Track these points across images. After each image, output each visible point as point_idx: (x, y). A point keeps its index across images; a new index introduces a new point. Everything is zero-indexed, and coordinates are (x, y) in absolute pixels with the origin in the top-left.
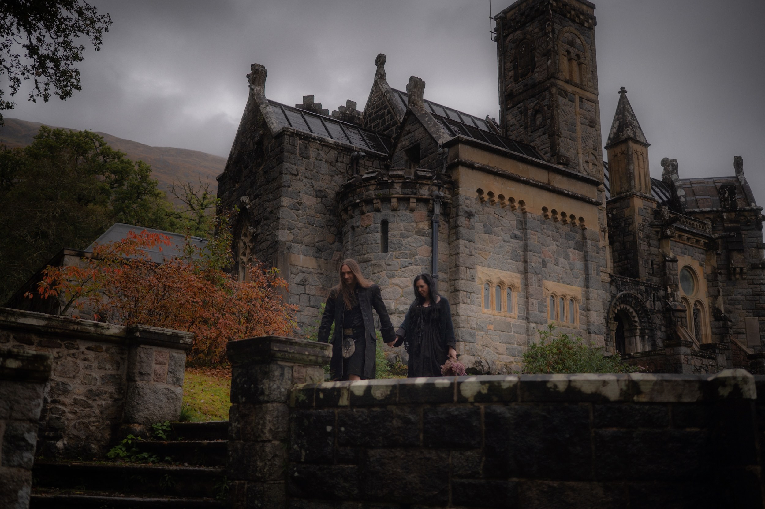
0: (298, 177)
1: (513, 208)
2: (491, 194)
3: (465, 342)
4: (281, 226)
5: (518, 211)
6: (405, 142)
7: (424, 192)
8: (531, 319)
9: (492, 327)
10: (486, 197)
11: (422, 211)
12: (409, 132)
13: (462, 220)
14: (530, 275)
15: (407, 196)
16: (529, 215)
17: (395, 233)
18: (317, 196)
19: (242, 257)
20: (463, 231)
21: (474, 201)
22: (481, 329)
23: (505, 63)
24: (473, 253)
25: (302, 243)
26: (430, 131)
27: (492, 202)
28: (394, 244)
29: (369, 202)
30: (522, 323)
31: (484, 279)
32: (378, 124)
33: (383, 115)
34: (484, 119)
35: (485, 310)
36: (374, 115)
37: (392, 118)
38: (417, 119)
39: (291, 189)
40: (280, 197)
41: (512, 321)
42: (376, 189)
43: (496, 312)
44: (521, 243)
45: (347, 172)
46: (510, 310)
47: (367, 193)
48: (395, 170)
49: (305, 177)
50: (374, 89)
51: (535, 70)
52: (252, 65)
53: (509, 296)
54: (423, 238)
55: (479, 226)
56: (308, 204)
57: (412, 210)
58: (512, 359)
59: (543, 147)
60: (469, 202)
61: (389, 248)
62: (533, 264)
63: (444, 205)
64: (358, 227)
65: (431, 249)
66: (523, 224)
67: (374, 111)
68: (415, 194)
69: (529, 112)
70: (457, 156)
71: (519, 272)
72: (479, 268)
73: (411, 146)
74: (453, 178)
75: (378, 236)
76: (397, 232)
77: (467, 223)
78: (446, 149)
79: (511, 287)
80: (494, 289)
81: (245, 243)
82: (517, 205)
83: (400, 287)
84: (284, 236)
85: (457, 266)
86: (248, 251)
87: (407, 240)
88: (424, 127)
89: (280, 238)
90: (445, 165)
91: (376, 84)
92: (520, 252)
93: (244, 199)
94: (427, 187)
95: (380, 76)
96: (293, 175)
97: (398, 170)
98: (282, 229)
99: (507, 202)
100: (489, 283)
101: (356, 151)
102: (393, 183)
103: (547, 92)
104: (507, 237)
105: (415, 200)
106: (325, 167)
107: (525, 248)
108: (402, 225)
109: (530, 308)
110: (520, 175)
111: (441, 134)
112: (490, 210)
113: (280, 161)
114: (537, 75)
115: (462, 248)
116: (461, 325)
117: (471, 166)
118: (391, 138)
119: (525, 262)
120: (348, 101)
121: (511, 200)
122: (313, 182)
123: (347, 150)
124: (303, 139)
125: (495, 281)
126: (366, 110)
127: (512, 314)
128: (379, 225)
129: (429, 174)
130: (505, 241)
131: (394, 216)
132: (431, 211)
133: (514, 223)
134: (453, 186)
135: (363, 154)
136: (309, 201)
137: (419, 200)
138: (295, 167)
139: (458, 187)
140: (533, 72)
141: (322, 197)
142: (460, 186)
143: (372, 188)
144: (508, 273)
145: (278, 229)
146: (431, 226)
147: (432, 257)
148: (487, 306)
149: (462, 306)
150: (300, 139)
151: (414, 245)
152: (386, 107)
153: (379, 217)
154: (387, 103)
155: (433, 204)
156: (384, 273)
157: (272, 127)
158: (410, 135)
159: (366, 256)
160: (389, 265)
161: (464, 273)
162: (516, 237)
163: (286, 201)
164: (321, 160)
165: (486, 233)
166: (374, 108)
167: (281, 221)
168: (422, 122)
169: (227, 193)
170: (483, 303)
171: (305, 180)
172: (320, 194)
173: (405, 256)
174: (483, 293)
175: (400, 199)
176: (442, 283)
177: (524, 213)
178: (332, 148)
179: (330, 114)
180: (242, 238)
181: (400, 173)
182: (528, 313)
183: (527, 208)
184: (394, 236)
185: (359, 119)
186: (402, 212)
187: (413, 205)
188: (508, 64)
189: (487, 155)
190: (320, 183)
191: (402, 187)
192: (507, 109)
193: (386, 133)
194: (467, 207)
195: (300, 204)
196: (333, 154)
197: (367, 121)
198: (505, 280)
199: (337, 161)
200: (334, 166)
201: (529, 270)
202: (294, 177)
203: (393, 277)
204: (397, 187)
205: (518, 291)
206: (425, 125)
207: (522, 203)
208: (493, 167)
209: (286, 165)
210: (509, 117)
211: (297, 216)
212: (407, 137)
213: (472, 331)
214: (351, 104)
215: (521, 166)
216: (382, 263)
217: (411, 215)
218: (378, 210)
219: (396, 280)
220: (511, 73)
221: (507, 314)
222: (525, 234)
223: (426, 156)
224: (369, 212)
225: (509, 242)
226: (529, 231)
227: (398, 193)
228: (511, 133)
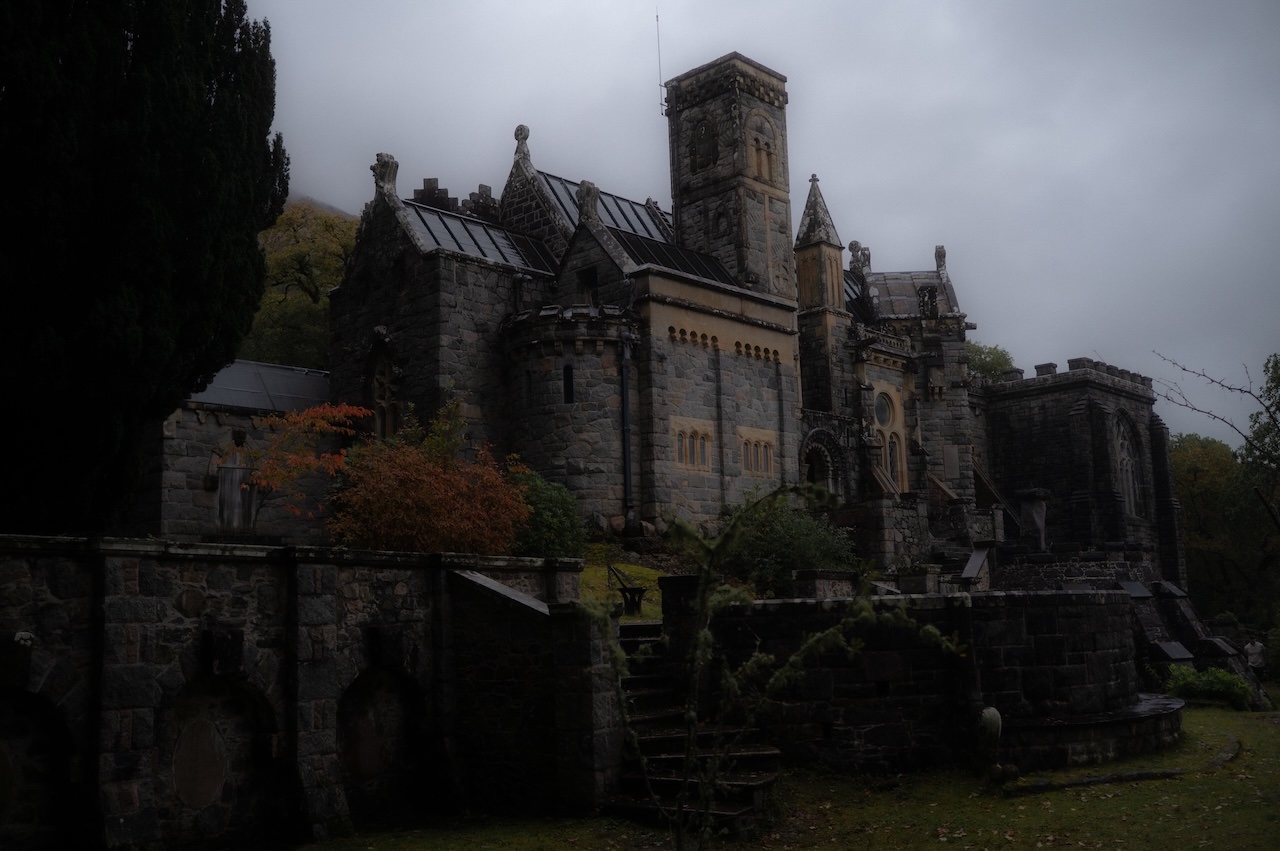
0: (457, 310)
1: (705, 345)
2: (683, 332)
3: (661, 502)
4: (441, 370)
5: (710, 349)
6: (576, 261)
7: (613, 333)
8: (726, 472)
9: (686, 483)
10: (678, 335)
11: (609, 356)
12: (582, 250)
13: (654, 364)
14: (724, 422)
15: (594, 338)
16: (722, 353)
17: (580, 380)
18: (477, 331)
19: (379, 401)
20: (656, 377)
21: (666, 341)
22: (675, 486)
23: (679, 146)
24: (667, 402)
25: (464, 388)
26: (611, 255)
27: (684, 341)
28: (580, 393)
29: (549, 343)
30: (715, 476)
31: (677, 430)
32: (523, 219)
33: (529, 208)
34: (644, 203)
35: (679, 465)
36: (515, 206)
37: (543, 214)
38: (592, 236)
39: (450, 324)
40: (439, 334)
41: (706, 475)
42: (557, 329)
43: (689, 466)
44: (714, 385)
45: (509, 299)
46: (704, 461)
47: (547, 333)
48: (578, 307)
49: (465, 308)
50: (514, 171)
51: (718, 162)
52: (378, 155)
53: (703, 446)
54: (612, 386)
55: (670, 368)
56: (469, 341)
57: (599, 355)
58: (707, 517)
59: (727, 259)
60: (660, 343)
61: (575, 399)
62: (727, 410)
63: (635, 348)
64: (535, 372)
65: (620, 398)
66: (716, 363)
67: (516, 200)
68: (603, 336)
69: (711, 214)
70: (647, 289)
71: (712, 419)
72: (672, 417)
73: (585, 268)
74: (642, 315)
75: (561, 384)
76: (584, 380)
77: (660, 367)
78: (632, 280)
79: (705, 437)
80: (687, 440)
81: (381, 385)
82: (709, 342)
83: (589, 443)
84: (446, 382)
85: (650, 418)
86: (388, 394)
87: (594, 389)
88: (602, 247)
89: (442, 385)
90: (633, 299)
91: (517, 165)
92: (713, 396)
93: (381, 329)
94: (616, 327)
95: (522, 155)
96: (451, 307)
97: (583, 307)
98: (443, 373)
99: (699, 340)
100: (682, 434)
101: (518, 272)
102: (577, 323)
103: (733, 193)
104: (699, 379)
105: (602, 343)
106: (484, 294)
107: (719, 391)
108: (588, 372)
109: (725, 460)
110: (713, 307)
111: (625, 259)
112: (681, 349)
113: (435, 289)
114: (720, 168)
115: (655, 397)
116: (657, 484)
117: (662, 301)
118: (541, 240)
119: (719, 406)
120: (481, 186)
121: (704, 337)
122: (473, 314)
123: (508, 271)
124: (460, 261)
125: (689, 432)
126: (504, 197)
127: (706, 468)
128: (561, 371)
129: (617, 313)
130: (697, 385)
131: (579, 361)
132: (620, 355)
133: (706, 363)
134: (644, 325)
135: (529, 277)
136: (470, 337)
137: (607, 343)
138: (452, 297)
139: (649, 327)
140: (715, 163)
141: (483, 332)
142: (652, 319)
143: (552, 328)
144: (702, 420)
145: (438, 374)
146: (621, 372)
147: (623, 408)
148: (681, 460)
149: (657, 462)
150: (457, 261)
151: (603, 394)
152: (533, 198)
153: (562, 362)
154: (534, 192)
155: (622, 348)
156: (570, 427)
157: (419, 244)
158: (582, 254)
159: (547, 407)
160: (575, 418)
161: (658, 426)
162: (708, 379)
163: (445, 340)
164: (480, 286)
165: (678, 377)
166: (515, 196)
167: (441, 363)
168: (601, 241)
169: (348, 315)
170: (676, 455)
171: (465, 312)
172: (481, 328)
173: (593, 407)
174: (676, 446)
175: (584, 341)
176: (633, 437)
177: (716, 350)
178: (492, 270)
179: (460, 204)
180: (377, 376)
181: (585, 311)
182: (722, 465)
183: (720, 345)
184: (580, 384)
185: (495, 208)
186: (589, 357)
187: (600, 347)
188: (683, 149)
189: (677, 285)
190: (481, 315)
191: (588, 328)
192: (683, 206)
193: (535, 232)
194: (659, 349)
195: (460, 341)
196: (494, 277)
197: (505, 213)
198: (698, 429)
199: (498, 286)
200: (495, 292)
201: (723, 417)
202: (452, 309)
203: (580, 431)
204: (583, 329)
205: (712, 441)
206: (605, 247)
207: (714, 339)
208: (684, 300)
209: (444, 295)
210: (685, 217)
211: (459, 357)
212: (578, 256)
213: (667, 490)
214: (485, 190)
215: (713, 295)
216: (568, 416)
217: (598, 359)
218: (560, 354)
219: (584, 436)
220: (687, 161)
221: (701, 467)
222: (718, 375)
223: (606, 284)
224: (548, 355)
225: (701, 385)
226: (722, 371)
227: (583, 335)
228: (688, 237)
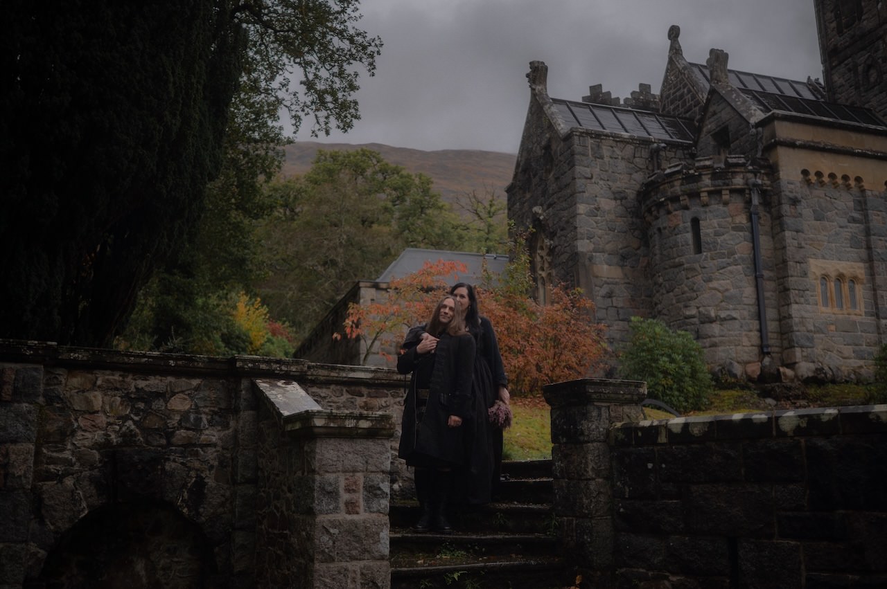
0: (593, 180)
1: (848, 187)
2: (819, 174)
3: (802, 347)
4: (579, 236)
5: (855, 190)
6: (710, 126)
7: (738, 181)
8: (881, 315)
9: (833, 328)
10: (813, 178)
11: (737, 203)
12: (715, 113)
13: (786, 208)
14: (876, 263)
15: (719, 188)
16: (869, 193)
17: (708, 231)
18: (615, 199)
19: (540, 272)
20: (788, 221)
21: (799, 185)
22: (820, 331)
23: (824, 14)
24: (803, 244)
25: (603, 251)
26: (739, 110)
27: (822, 184)
28: (708, 243)
29: (675, 199)
30: (870, 320)
31: (818, 273)
32: (678, 106)
33: (682, 96)
34: (805, 81)
35: (823, 309)
36: (672, 97)
37: (693, 97)
38: (722, 97)
39: (586, 195)
40: (575, 204)
41: (858, 319)
42: (682, 184)
43: (836, 310)
44: (862, 227)
45: (647, 168)
46: (854, 305)
47: (672, 190)
48: (701, 160)
49: (601, 179)
50: (669, 66)
51: (863, 18)
52: (530, 63)
53: (852, 290)
54: (741, 233)
55: (807, 212)
56: (607, 208)
57: (726, 204)
58: (861, 363)
59: (880, 108)
60: (793, 186)
61: (703, 249)
62: (879, 251)
63: (763, 193)
64: (665, 228)
65: (751, 245)
66: (862, 204)
67: (672, 91)
68: (728, 185)
69: (860, 69)
70: (773, 135)
71: (862, 260)
72: (811, 261)
73: (718, 129)
74: (771, 161)
75: (689, 236)
76: (711, 230)
77: (793, 211)
78: (760, 129)
79: (854, 280)
80: (833, 284)
81: (542, 257)
82: (852, 183)
83: (719, 291)
84: (583, 246)
85: (785, 262)
86: (546, 265)
87: (722, 238)
88: (732, 106)
89: (580, 249)
90: (760, 147)
91: (671, 61)
92: (861, 237)
93: (537, 209)
94: (742, 176)
95: (675, 51)
96: (587, 178)
97: (706, 160)
98: (581, 239)
99: (840, 181)
100: (825, 277)
101: (655, 142)
102: (700, 175)
103: (881, 42)
104: (843, 221)
105: (728, 192)
106: (622, 165)
107: (868, 232)
108: (715, 222)
109: (879, 302)
110: (854, 147)
111: (753, 112)
112: (819, 192)
113: (572, 165)
114: (865, 22)
115: (789, 241)
116: (795, 328)
117: (791, 145)
118: (693, 120)
119: (869, 248)
120: (641, 85)
121: (845, 178)
122: (610, 183)
123: (645, 142)
124: (595, 138)
125: (833, 274)
126: (662, 91)
127: (857, 311)
128: (689, 224)
129: (742, 161)
130: (841, 227)
131: (706, 212)
132: (749, 202)
133: (851, 204)
134: (772, 171)
135: (663, 145)
136: (607, 204)
137: (732, 191)
138: (588, 170)
139: (778, 171)
140: (860, 19)
141: (621, 199)
142: (780, 169)
143: (677, 183)
144: (848, 263)
145: (576, 239)
146: (750, 219)
147: (754, 255)
148: (826, 305)
149: (795, 306)
150: (591, 137)
151: (731, 242)
152: (685, 86)
153: (688, 215)
154: (686, 81)
155: (750, 194)
156: (700, 277)
157: (559, 128)
158: (715, 117)
159: (677, 260)
160: (704, 268)
161: (794, 269)
162: (854, 220)
163: (582, 208)
164: (616, 158)
165: (817, 219)
166: (671, 89)
167: (579, 230)
168: (729, 100)
169: (518, 204)
170: (820, 299)
171: (601, 182)
172: (619, 196)
173: (722, 255)
174: (819, 289)
175: (710, 193)
176: (768, 283)
177: (863, 191)
178: (628, 143)
179: (622, 102)
180: (539, 251)
181: (708, 163)
182: (877, 308)
183: (866, 185)
184: (708, 235)
185: (655, 103)
186: (716, 207)
187: (726, 197)
188: (830, 15)
189: (810, 128)
190: (618, 184)
191: (711, 179)
192: (832, 68)
193: (688, 115)
194: (791, 192)
195: (598, 209)
196: (630, 149)
197: (665, 105)
198: (844, 272)
199: (634, 157)
200: (632, 163)
201: (875, 257)
202: (588, 181)
203: (710, 280)
204: (707, 180)
205: (862, 283)
206: (733, 104)
207: (858, 179)
208: (819, 143)
209: (579, 169)
210: (836, 78)
211: (596, 223)
212: (712, 119)
213: (810, 335)
214: (645, 88)
215: (854, 136)
216: (697, 266)
217: (725, 209)
218: (686, 208)
219: (714, 284)
220: (834, 25)
221: (851, 311)
222: (866, 216)
223: (737, 139)
224: (676, 210)
225: (846, 227)
226: (870, 212)
227: (708, 186)
228: (840, 96)
